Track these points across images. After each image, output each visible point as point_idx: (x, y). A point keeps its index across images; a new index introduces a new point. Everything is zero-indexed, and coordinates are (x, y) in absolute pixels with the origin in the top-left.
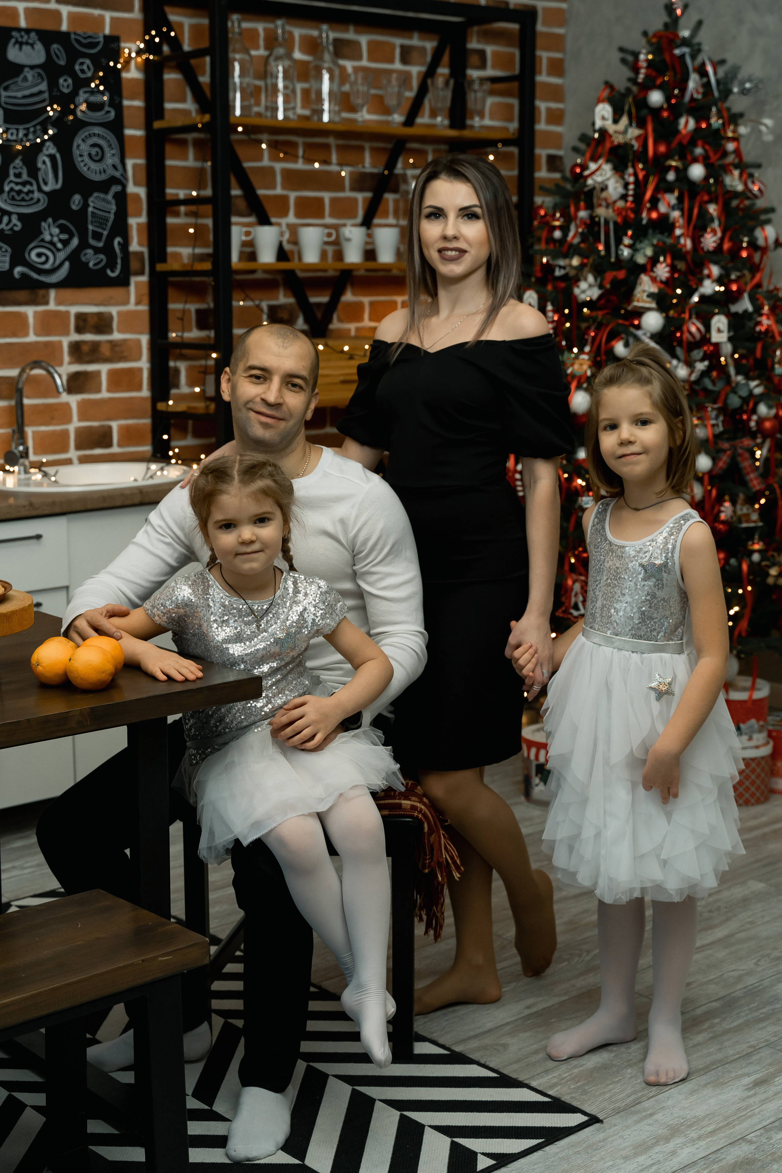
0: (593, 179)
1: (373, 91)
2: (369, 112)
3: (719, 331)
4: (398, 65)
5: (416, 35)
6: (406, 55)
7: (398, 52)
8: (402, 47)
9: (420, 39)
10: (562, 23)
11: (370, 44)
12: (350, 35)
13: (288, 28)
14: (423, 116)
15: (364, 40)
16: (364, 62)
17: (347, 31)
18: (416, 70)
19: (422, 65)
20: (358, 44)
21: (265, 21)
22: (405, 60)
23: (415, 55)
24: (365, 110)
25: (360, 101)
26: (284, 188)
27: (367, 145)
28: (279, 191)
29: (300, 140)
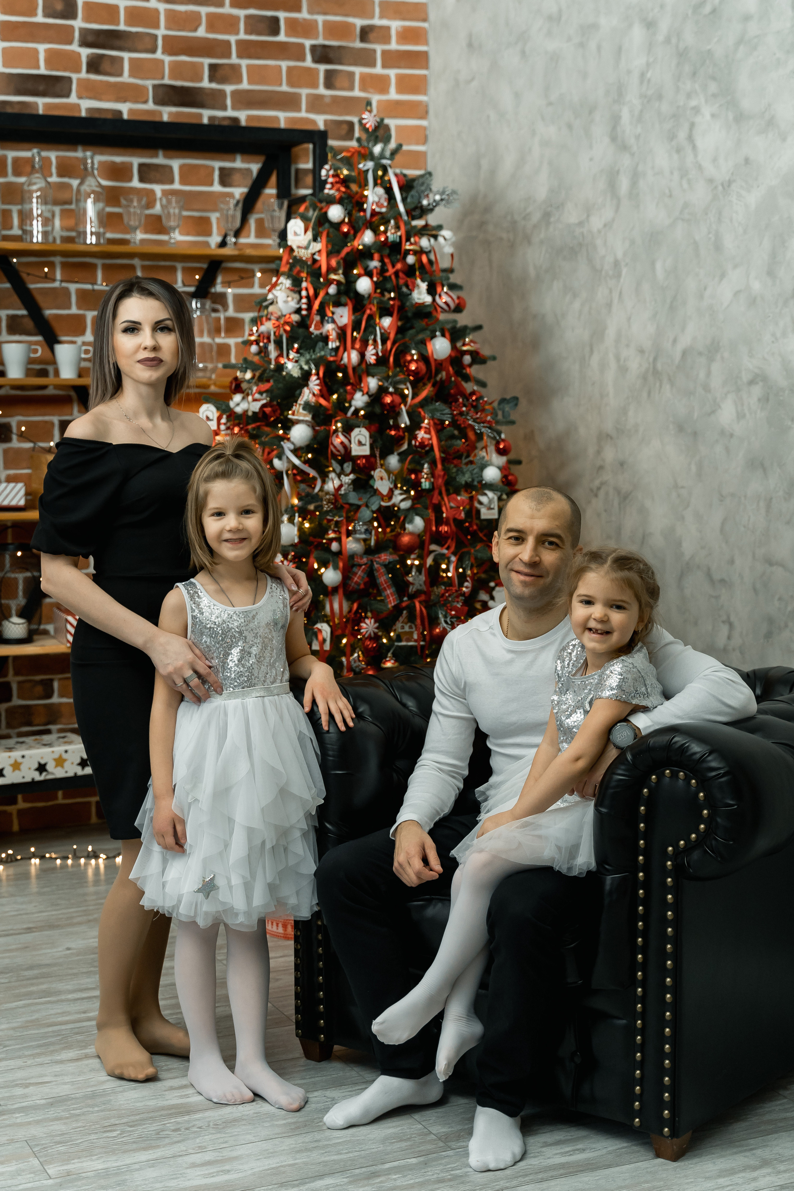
0: (273, 294)
1: (185, 213)
2: (181, 234)
3: (360, 443)
4: (217, 187)
5: (239, 157)
6: (226, 178)
7: (217, 174)
8: (221, 169)
9: (243, 161)
10: (425, 140)
11: (181, 167)
12: (160, 160)
13: (44, 154)
14: (248, 236)
15: (176, 164)
16: (176, 186)
17: (156, 156)
18: (239, 192)
19: (245, 186)
20: (170, 168)
21: (57, 150)
22: (224, 182)
23: (236, 177)
24: (177, 231)
25: (172, 223)
26: (79, 307)
27: (179, 266)
28: (74, 310)
29: (99, 262)
